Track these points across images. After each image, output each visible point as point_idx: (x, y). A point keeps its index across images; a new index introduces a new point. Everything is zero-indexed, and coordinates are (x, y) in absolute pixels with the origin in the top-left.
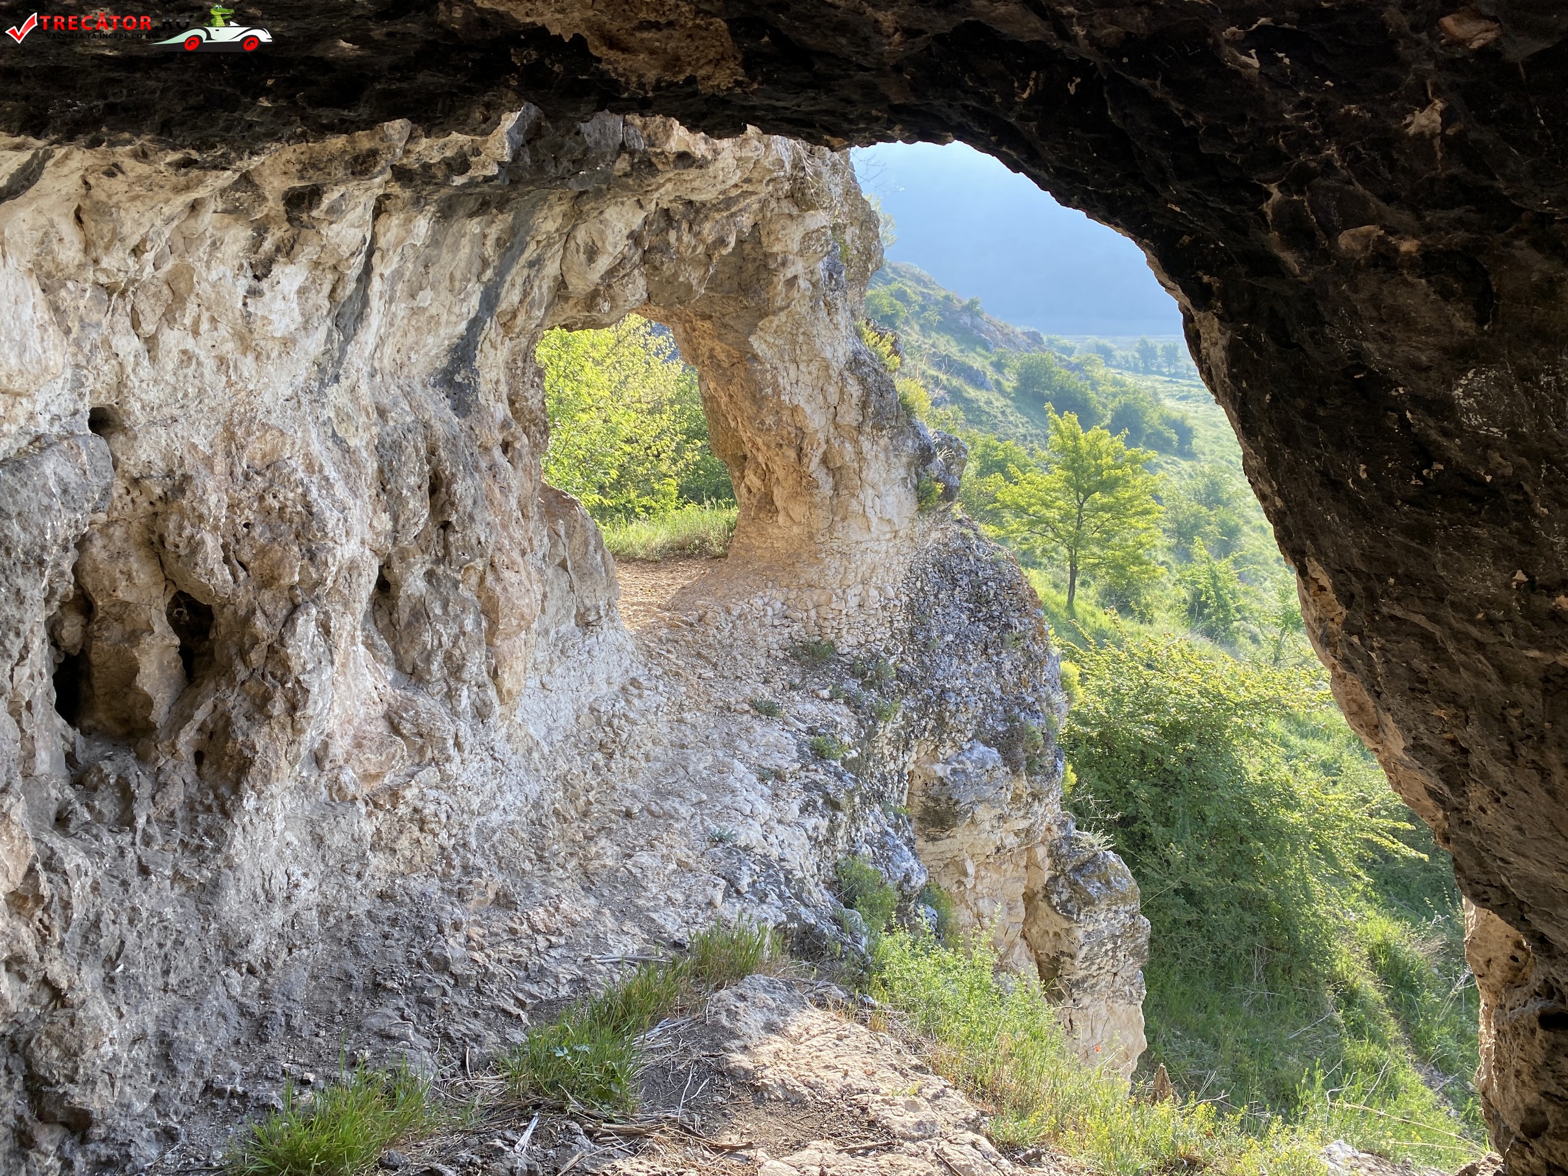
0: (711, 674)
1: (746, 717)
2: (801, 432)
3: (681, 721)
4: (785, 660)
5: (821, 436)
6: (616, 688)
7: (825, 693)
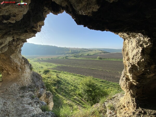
0: (12, 96)
1: (21, 99)
2: (17, 65)
3: (13, 104)
4: (20, 90)
5: (20, 65)
6: (2, 105)
7: (28, 91)
